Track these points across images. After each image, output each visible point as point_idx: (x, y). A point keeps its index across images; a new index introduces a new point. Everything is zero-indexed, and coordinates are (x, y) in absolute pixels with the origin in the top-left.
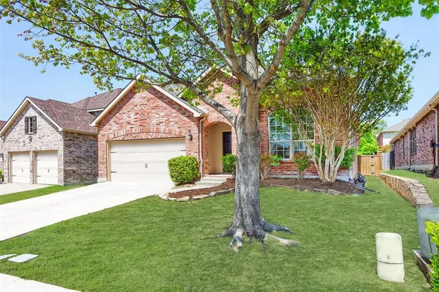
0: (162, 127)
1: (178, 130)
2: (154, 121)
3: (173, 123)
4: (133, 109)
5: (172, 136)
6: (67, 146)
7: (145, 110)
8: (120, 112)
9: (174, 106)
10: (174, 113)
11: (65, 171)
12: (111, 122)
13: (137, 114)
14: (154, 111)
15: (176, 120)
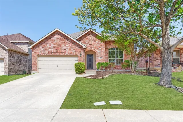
0: (67, 51)
1: (75, 52)
2: (63, 48)
3: (72, 49)
4: (52, 42)
5: (72, 54)
6: (9, 57)
7: (59, 43)
8: (45, 43)
9: (73, 43)
10: (73, 46)
11: (8, 68)
12: (40, 47)
13: (54, 44)
14: (64, 44)
15: (74, 48)
